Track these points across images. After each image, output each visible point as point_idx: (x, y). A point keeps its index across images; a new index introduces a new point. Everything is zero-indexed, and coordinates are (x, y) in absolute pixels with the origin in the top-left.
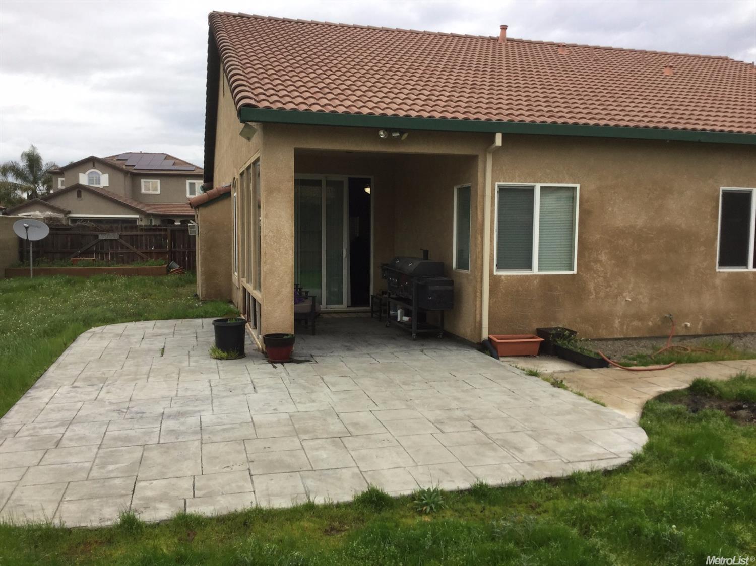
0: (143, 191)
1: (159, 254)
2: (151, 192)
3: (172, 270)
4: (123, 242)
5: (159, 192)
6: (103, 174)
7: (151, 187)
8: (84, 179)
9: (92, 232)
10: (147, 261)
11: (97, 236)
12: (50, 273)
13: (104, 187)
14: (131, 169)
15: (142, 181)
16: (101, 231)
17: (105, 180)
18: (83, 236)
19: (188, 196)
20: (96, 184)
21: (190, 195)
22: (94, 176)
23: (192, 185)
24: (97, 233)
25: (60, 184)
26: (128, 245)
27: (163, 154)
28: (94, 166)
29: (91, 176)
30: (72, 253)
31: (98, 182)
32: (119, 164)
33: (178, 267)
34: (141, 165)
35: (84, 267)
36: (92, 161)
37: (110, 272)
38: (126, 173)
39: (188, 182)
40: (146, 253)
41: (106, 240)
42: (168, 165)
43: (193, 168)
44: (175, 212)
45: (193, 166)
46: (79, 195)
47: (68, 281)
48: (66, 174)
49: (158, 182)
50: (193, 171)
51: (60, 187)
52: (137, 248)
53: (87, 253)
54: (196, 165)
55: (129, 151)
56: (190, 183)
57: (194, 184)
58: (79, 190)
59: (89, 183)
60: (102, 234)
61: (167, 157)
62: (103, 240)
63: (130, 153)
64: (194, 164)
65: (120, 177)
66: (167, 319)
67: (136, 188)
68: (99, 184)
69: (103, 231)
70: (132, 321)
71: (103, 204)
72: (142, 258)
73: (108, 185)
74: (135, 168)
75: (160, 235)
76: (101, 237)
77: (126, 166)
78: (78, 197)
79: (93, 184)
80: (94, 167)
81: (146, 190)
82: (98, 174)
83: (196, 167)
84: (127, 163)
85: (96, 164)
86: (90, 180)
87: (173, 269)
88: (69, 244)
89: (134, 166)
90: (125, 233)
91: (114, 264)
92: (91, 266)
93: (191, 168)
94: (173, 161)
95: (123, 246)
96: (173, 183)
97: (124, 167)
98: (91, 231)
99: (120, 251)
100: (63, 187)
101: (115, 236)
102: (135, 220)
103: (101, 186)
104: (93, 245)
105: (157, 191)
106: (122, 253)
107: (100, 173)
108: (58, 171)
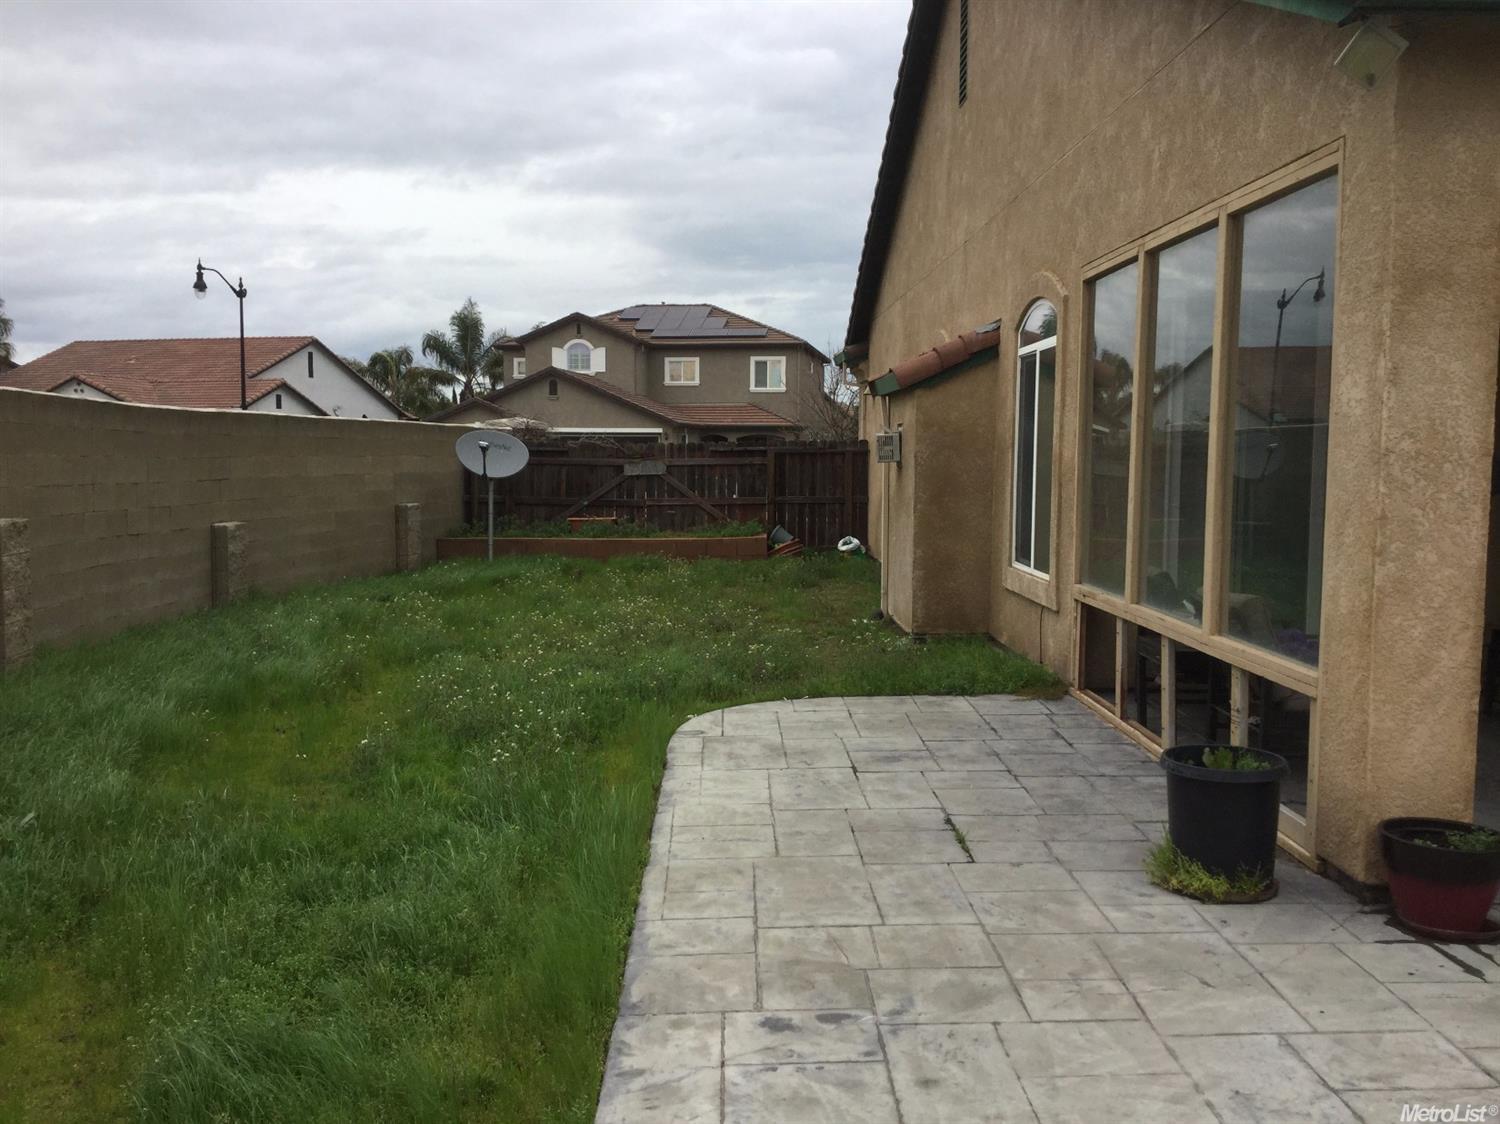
0: (668, 381)
1: (747, 510)
2: (682, 382)
3: (777, 547)
4: (675, 481)
5: (697, 382)
6: (596, 347)
7: (684, 372)
8: (560, 359)
9: (611, 460)
10: (724, 526)
11: (620, 469)
12: (527, 550)
13: (597, 373)
14: (646, 337)
15: (667, 360)
16: (630, 457)
17: (597, 361)
18: (592, 468)
19: (753, 388)
20: (583, 368)
21: (756, 386)
22: (579, 352)
23: (761, 367)
24: (620, 461)
25: (518, 369)
26: (684, 488)
27: (705, 305)
28: (579, 332)
29: (573, 352)
30: (570, 506)
31: (587, 365)
32: (624, 327)
33: (788, 538)
34: (664, 329)
35: (594, 536)
36: (575, 324)
37: (649, 548)
38: (638, 344)
39: (753, 359)
40: (721, 507)
41: (638, 477)
42: (715, 328)
43: (763, 332)
44: (728, 422)
45: (765, 327)
46: (553, 391)
47: (567, 570)
48: (528, 350)
49: (696, 362)
50: (763, 337)
51: (516, 375)
52: (702, 495)
53: (598, 506)
54: (769, 324)
55: (641, 303)
56: (757, 363)
57: (765, 363)
58: (553, 378)
59: (571, 367)
60: (630, 463)
61: (714, 311)
62: (632, 477)
63: (644, 306)
64: (764, 322)
65: (628, 354)
66: (870, 694)
67: (654, 374)
68: (588, 367)
69: (632, 457)
70: (781, 699)
71: (596, 407)
72: (713, 519)
73: (604, 370)
74: (653, 334)
75: (752, 465)
76: (630, 470)
77: (637, 331)
78: (551, 393)
79: (577, 367)
80: (579, 335)
81: (672, 378)
82: (587, 348)
83: (770, 329)
84: (639, 326)
85: (584, 330)
86: (572, 360)
87: (779, 542)
88: (564, 486)
89: (652, 331)
90: (677, 462)
91: (654, 531)
92: (611, 535)
93: (759, 332)
94: (724, 320)
95: (672, 492)
96: (726, 362)
97: (634, 334)
98: (610, 456)
99: (666, 501)
100: (523, 376)
101: (657, 468)
102: (653, 438)
103: (591, 372)
104: (612, 489)
105: (693, 379)
106: (671, 507)
107: (591, 347)
108: (514, 343)
